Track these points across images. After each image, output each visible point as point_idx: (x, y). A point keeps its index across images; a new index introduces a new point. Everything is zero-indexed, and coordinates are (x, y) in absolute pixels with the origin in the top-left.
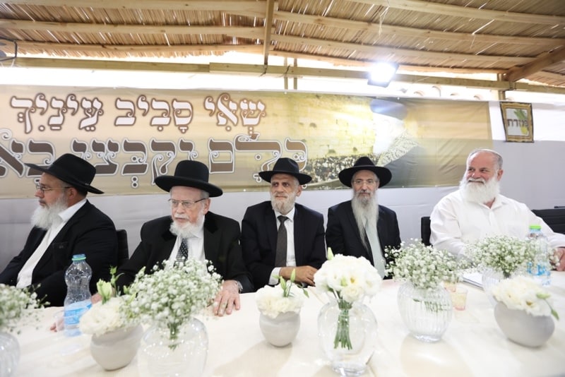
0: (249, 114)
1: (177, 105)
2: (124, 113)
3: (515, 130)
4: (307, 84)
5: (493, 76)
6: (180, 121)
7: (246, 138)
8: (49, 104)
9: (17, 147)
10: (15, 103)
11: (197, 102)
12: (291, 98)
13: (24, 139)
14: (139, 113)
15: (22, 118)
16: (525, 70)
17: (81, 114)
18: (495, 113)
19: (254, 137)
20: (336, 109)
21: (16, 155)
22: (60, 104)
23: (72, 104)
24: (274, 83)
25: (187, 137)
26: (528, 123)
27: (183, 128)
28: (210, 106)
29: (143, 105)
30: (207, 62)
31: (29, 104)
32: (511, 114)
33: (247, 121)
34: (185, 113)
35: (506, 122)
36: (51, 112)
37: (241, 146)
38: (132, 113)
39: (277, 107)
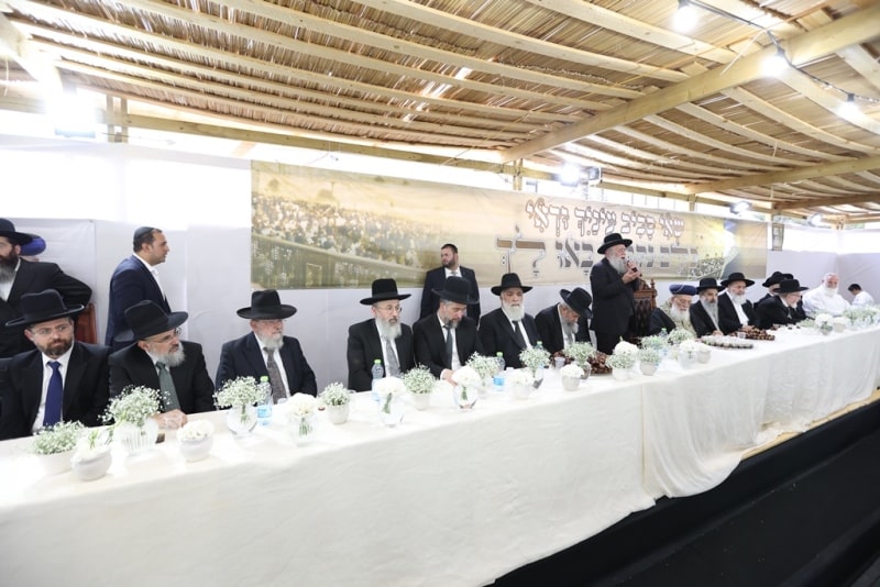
0: (677, 228)
1: (649, 220)
2: (625, 224)
3: (777, 243)
4: (701, 208)
5: (768, 205)
6: (650, 232)
7: (675, 246)
8: (593, 215)
9: (577, 247)
10: (579, 213)
11: (657, 217)
12: (692, 216)
13: (580, 240)
14: (632, 224)
15: (580, 225)
16: (791, 204)
17: (606, 224)
18: (770, 229)
19: (678, 244)
20: (711, 226)
21: (576, 252)
22: (596, 215)
23: (603, 216)
24: (683, 206)
25: (652, 243)
26: (782, 238)
27: (650, 238)
28: (662, 222)
29: (634, 219)
30: (663, 190)
31: (583, 214)
32: (776, 229)
33: (677, 234)
34: (651, 226)
35: (774, 236)
36: (594, 221)
37: (674, 251)
38: (628, 225)
39: (688, 224)
